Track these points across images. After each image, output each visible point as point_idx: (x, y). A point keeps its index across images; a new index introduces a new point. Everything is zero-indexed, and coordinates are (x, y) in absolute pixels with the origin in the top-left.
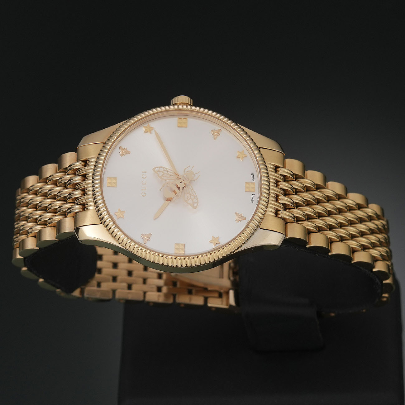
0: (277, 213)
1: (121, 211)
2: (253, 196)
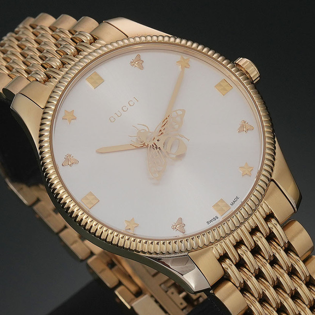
0: (223, 258)
1: (74, 115)
2: (215, 219)
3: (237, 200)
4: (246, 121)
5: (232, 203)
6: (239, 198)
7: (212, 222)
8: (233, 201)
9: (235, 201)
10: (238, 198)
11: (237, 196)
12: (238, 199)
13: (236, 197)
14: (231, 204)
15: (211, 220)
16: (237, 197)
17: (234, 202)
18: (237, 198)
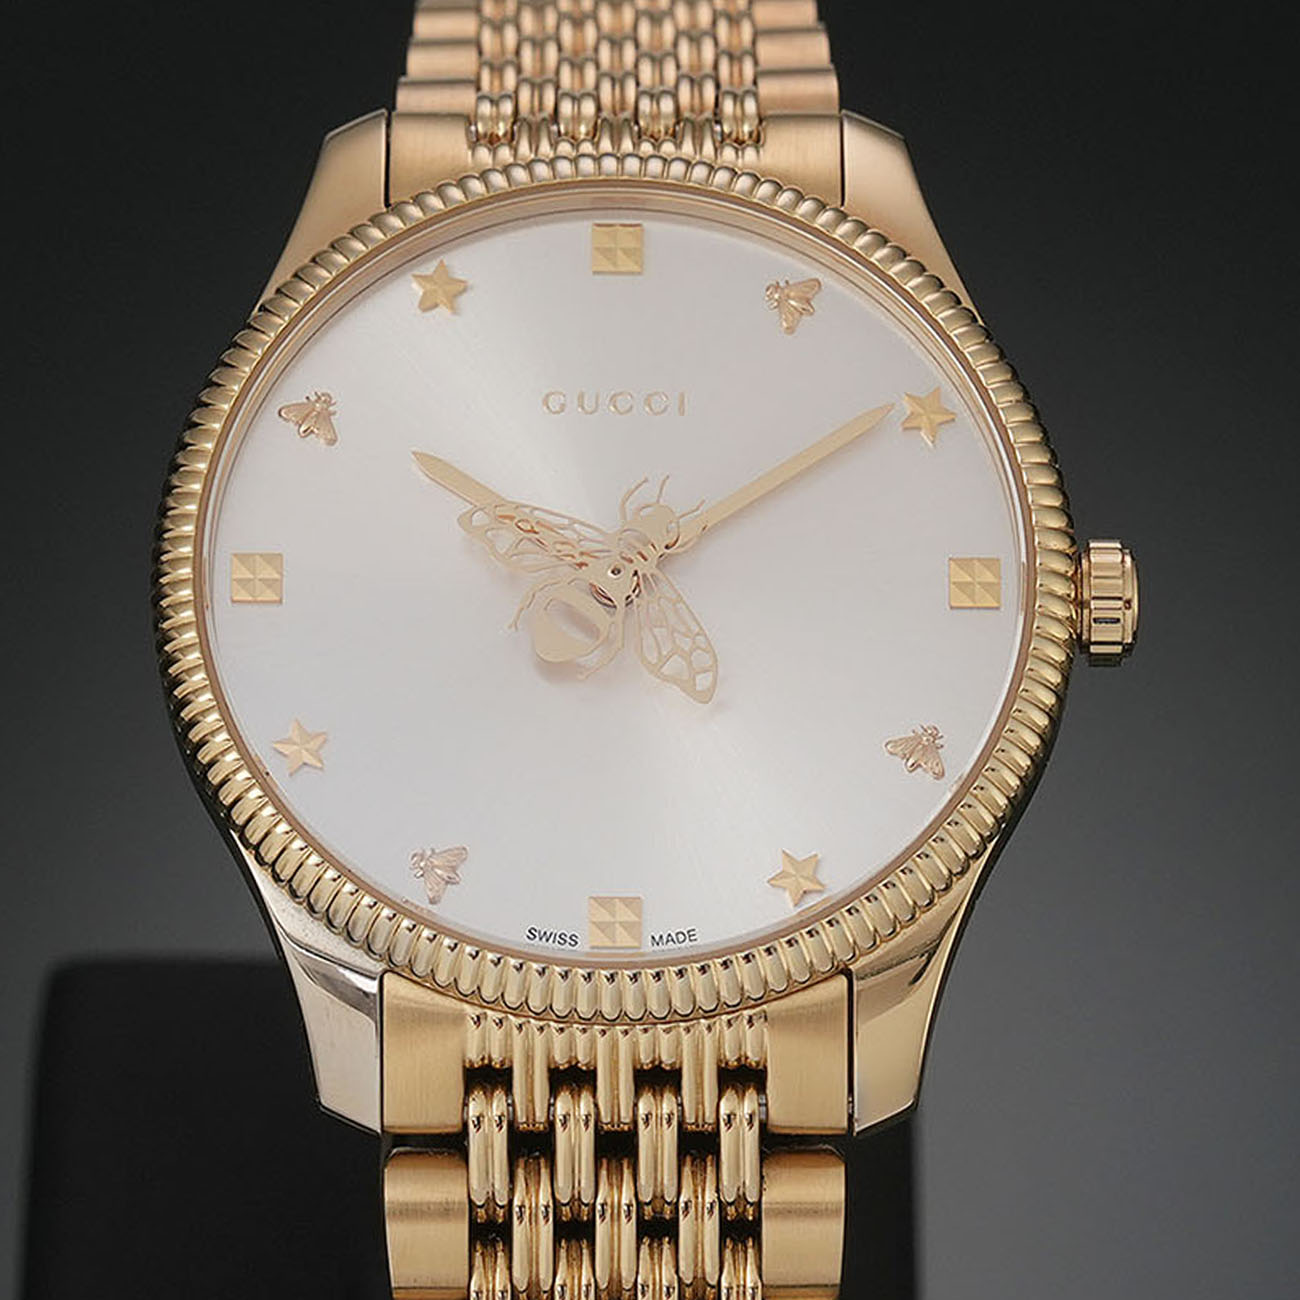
3: (684, 941)
4: (942, 737)
5: (661, 937)
6: (695, 940)
7: (547, 940)
8: (669, 935)
9: (675, 939)
10: (692, 938)
11: (693, 930)
12: (691, 940)
13: (689, 932)
14: (653, 938)
15: (548, 934)
16: (691, 933)
17: (668, 941)
18: (690, 936)
